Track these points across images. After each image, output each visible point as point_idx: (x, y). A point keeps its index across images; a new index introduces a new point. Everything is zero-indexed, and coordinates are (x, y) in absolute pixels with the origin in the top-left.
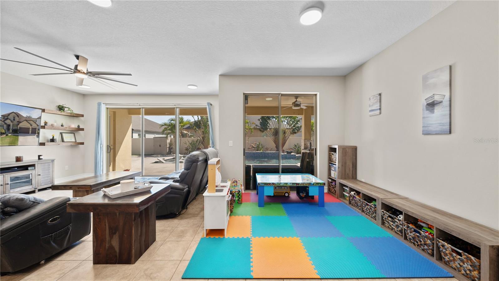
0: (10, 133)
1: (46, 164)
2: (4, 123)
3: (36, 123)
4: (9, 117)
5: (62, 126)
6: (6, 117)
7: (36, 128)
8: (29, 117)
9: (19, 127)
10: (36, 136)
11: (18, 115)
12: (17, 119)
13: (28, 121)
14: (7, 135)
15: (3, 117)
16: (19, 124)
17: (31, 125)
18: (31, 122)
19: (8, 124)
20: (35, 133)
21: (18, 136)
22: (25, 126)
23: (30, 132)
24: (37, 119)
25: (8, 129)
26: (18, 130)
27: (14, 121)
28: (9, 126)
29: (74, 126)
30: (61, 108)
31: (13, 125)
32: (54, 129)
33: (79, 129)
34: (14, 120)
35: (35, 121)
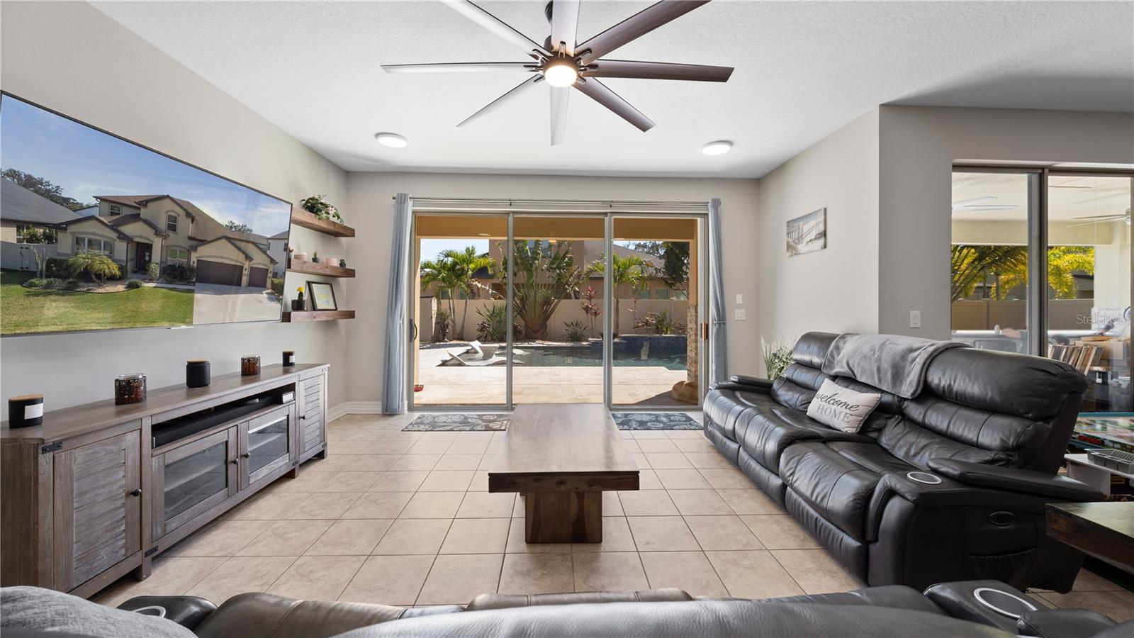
0: (151, 280)
2: (114, 235)
3: (268, 252)
4: (144, 213)
6: (126, 211)
7: (267, 270)
8: (243, 230)
9: (194, 257)
10: (266, 296)
11: (192, 214)
12: (187, 228)
13: (238, 243)
14: (132, 286)
15: (106, 206)
16: (195, 249)
17: (248, 258)
18: (250, 249)
19: (137, 240)
20: (264, 286)
21: (192, 291)
22: (222, 257)
23: (245, 280)
24: (271, 239)
25: (141, 266)
26: (191, 269)
27: (171, 234)
28: (145, 248)
29: (334, 262)
31: (165, 249)
34: (172, 227)
35: (262, 245)
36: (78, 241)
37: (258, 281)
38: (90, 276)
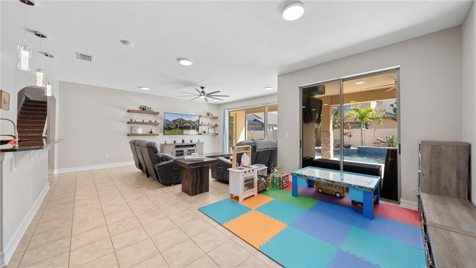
0: (178, 129)
1: (200, 145)
2: (174, 124)
4: (177, 121)
5: (209, 124)
6: (175, 121)
7: (195, 126)
8: (190, 121)
9: (183, 125)
10: (195, 130)
11: (182, 120)
12: (182, 122)
13: (190, 123)
14: (176, 130)
15: (173, 121)
16: (183, 124)
17: (192, 125)
18: (192, 123)
21: (183, 130)
22: (187, 125)
23: (191, 128)
24: (196, 121)
25: (177, 127)
26: (183, 127)
28: (177, 125)
29: (214, 124)
30: (208, 114)
31: (179, 125)
32: (205, 126)
33: (217, 126)
34: (180, 122)
35: (194, 123)
36: (171, 125)
37: (194, 128)
38: (172, 129)
